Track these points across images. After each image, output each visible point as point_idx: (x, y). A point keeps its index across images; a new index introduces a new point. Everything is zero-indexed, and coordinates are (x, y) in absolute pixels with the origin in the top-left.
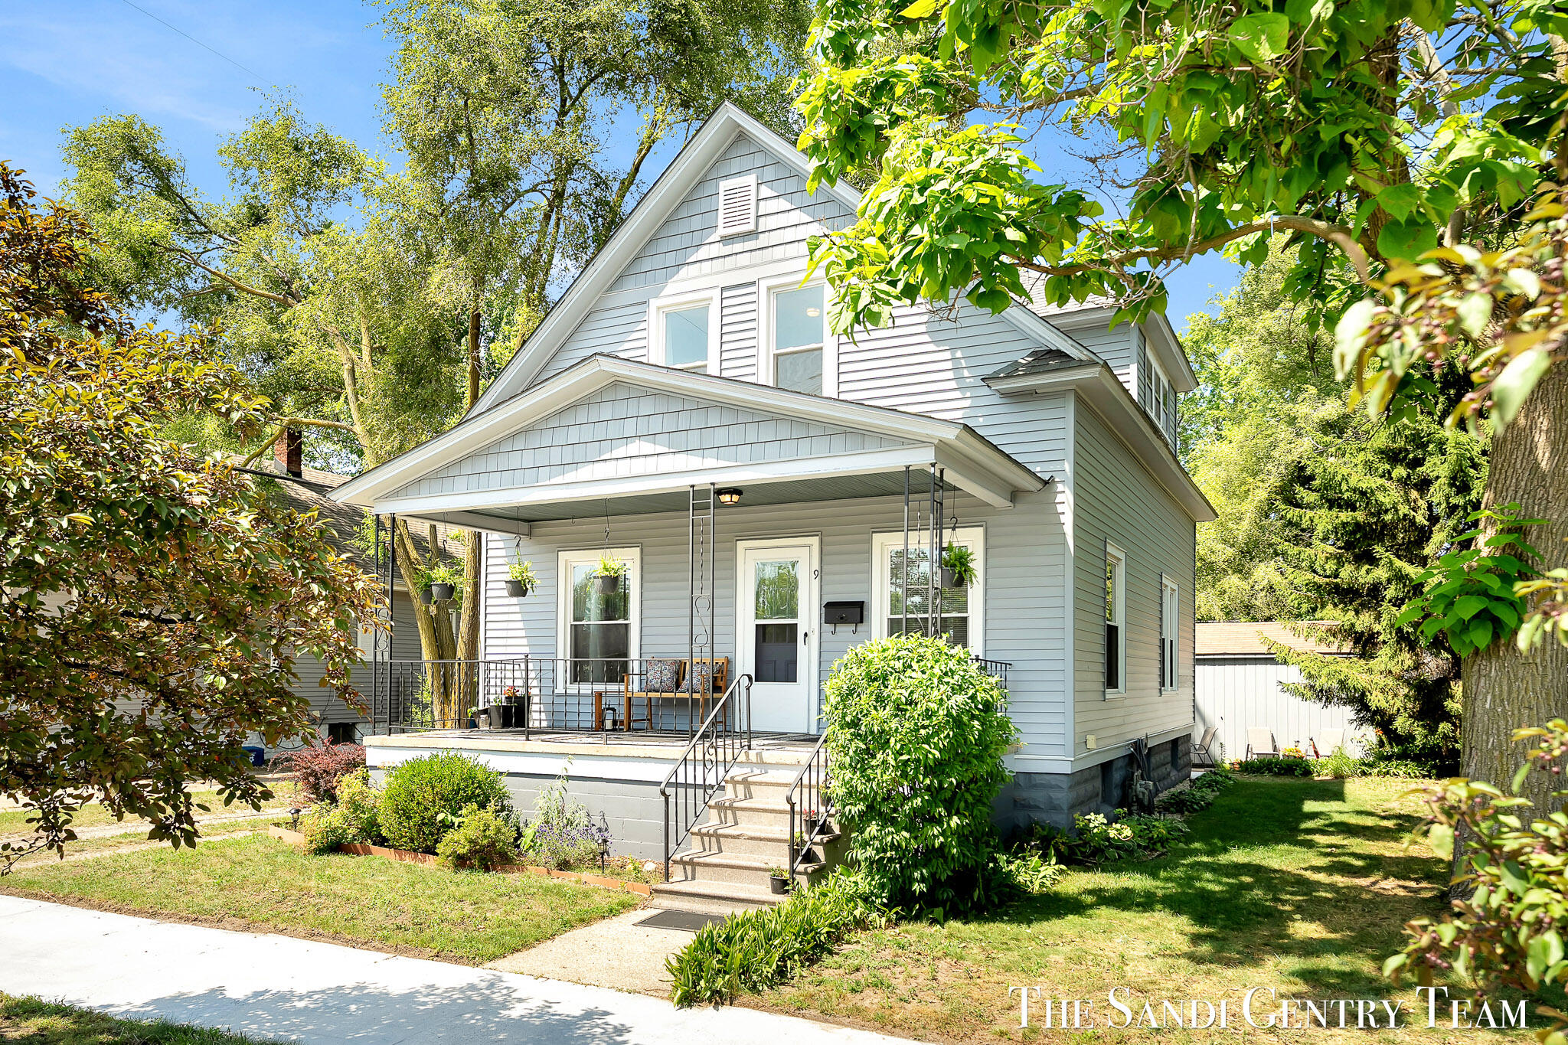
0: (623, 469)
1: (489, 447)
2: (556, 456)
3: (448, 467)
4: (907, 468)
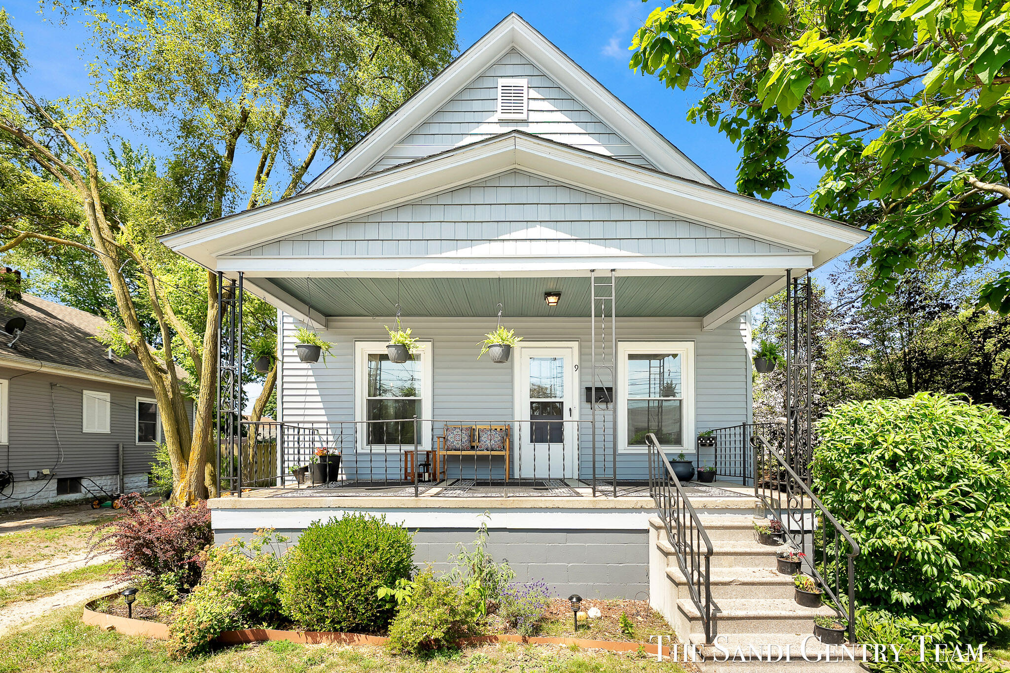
0: (524, 249)
1: (369, 215)
2: (448, 231)
3: (317, 230)
4: (788, 271)
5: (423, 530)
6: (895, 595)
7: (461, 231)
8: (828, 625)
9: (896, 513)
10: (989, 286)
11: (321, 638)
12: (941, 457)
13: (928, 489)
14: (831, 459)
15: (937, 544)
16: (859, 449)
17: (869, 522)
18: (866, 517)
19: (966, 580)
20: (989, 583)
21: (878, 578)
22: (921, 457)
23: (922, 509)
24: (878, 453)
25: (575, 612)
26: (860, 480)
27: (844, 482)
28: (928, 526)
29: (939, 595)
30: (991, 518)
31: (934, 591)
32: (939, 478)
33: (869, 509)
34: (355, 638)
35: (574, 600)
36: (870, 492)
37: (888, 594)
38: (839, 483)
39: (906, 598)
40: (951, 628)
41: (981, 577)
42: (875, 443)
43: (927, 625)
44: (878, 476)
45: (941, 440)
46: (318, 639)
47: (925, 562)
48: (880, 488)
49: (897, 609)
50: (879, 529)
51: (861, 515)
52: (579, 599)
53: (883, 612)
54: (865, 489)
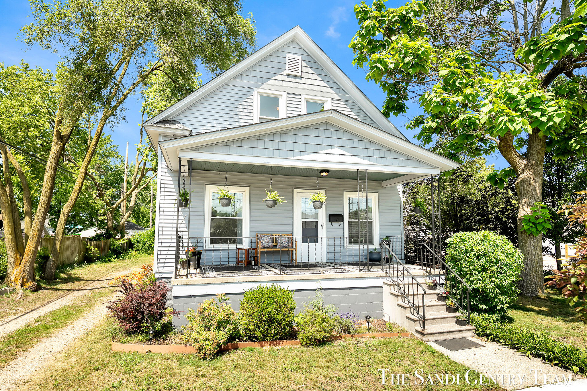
1: (260, 136)
3: (234, 141)
4: (431, 175)
5: (297, 290)
6: (480, 306)
7: (303, 147)
8: (462, 319)
9: (480, 275)
10: (490, 174)
11: (265, 344)
12: (493, 255)
13: (490, 266)
14: (456, 254)
15: (493, 286)
16: (466, 251)
17: (471, 279)
18: (470, 277)
19: (502, 298)
20: (508, 299)
21: (474, 300)
22: (488, 255)
23: (489, 273)
24: (474, 253)
25: (368, 323)
26: (468, 263)
27: (462, 264)
28: (490, 280)
29: (494, 304)
30: (508, 276)
31: (492, 303)
32: (492, 262)
33: (471, 274)
34: (281, 343)
35: (368, 317)
36: (471, 267)
37: (477, 306)
38: (459, 264)
39: (484, 307)
40: (498, 316)
41: (506, 297)
42: (472, 250)
43: (491, 315)
44: (474, 262)
45: (493, 249)
46: (263, 345)
47: (490, 293)
48: (475, 266)
49: (480, 311)
50: (475, 281)
51: (468, 276)
52: (370, 317)
53: (476, 313)
54: (469, 266)
